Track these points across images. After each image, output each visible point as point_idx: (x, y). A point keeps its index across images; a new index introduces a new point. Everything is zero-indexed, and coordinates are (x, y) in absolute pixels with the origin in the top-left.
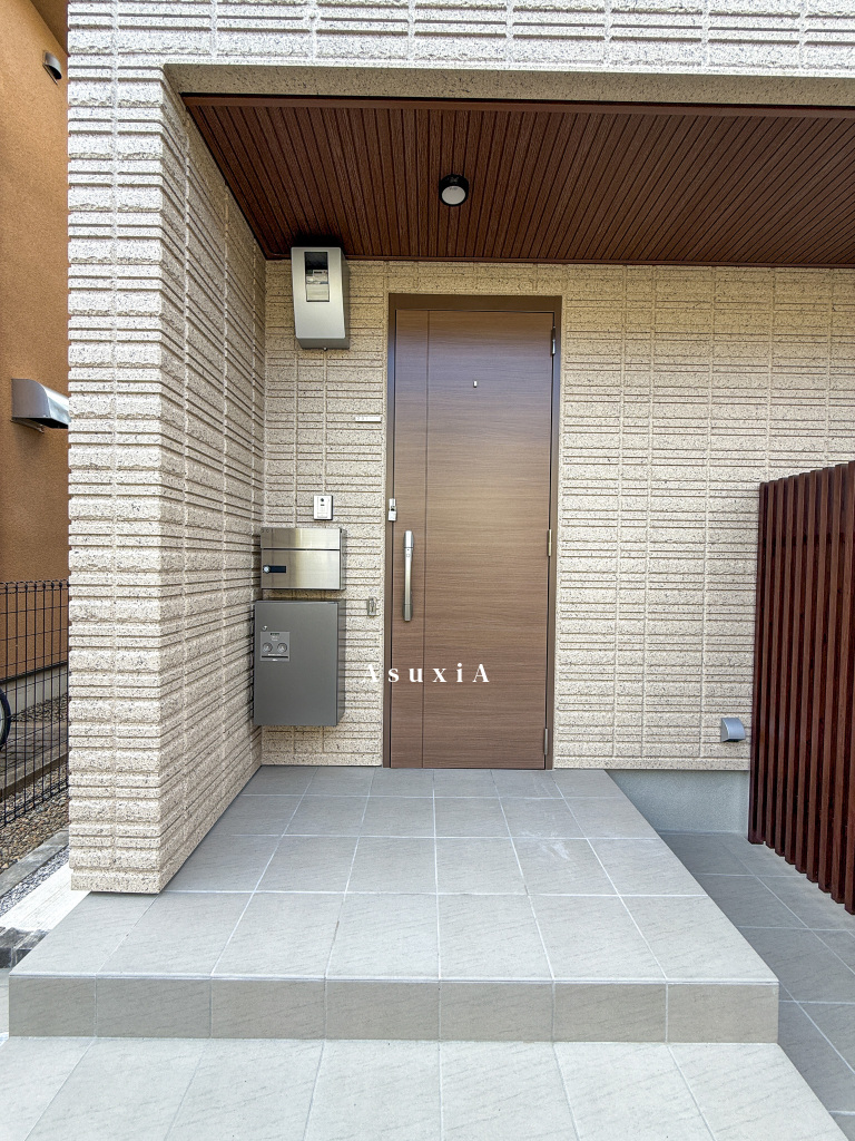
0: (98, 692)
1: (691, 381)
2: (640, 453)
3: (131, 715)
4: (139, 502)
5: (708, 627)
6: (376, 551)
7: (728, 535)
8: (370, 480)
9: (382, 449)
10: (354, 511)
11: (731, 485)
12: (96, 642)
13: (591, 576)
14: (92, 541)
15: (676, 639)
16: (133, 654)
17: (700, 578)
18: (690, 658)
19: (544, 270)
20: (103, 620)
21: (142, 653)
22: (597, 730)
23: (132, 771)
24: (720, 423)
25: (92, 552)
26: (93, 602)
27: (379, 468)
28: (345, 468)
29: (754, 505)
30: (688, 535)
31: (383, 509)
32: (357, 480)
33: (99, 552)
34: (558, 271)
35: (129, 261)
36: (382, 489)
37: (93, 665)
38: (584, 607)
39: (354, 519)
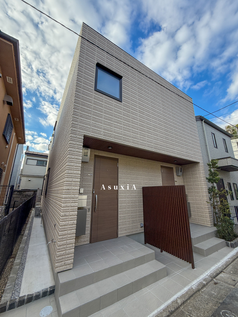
0: (65, 229)
1: (134, 172)
2: (129, 182)
3: (71, 233)
4: (75, 195)
5: (138, 209)
6: (90, 199)
7: (139, 194)
8: (90, 186)
9: (92, 180)
10: (87, 191)
11: (139, 187)
12: (66, 220)
13: (123, 202)
14: (67, 202)
15: (134, 211)
16: (72, 221)
17: (136, 201)
18: (136, 214)
19: (116, 155)
20: (67, 216)
21: (74, 221)
22: (124, 228)
23: (70, 244)
24: (138, 178)
25: (67, 204)
26: (66, 213)
27: (92, 183)
28: (86, 183)
29: (142, 190)
30: (135, 194)
31: (92, 191)
32: (88, 186)
33: (68, 204)
34: (118, 155)
35: (77, 159)
36: (92, 187)
37: (65, 224)
38: (122, 207)
39: (87, 193)
